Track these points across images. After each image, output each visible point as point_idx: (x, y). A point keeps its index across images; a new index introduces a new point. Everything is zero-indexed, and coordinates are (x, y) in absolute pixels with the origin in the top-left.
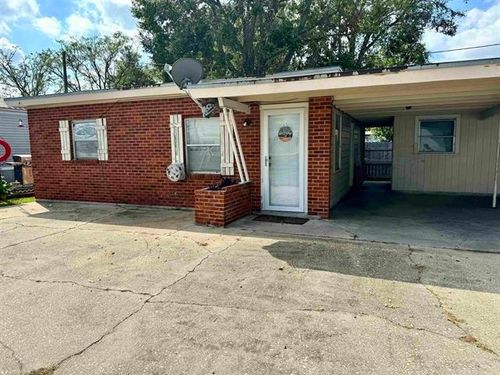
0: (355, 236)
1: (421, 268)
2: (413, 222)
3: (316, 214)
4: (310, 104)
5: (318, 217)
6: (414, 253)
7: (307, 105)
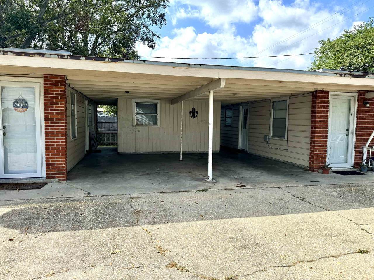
0: (89, 193)
1: (138, 212)
2: (133, 176)
3: (54, 178)
4: (45, 81)
5: (56, 180)
6: (133, 200)
7: (42, 81)
